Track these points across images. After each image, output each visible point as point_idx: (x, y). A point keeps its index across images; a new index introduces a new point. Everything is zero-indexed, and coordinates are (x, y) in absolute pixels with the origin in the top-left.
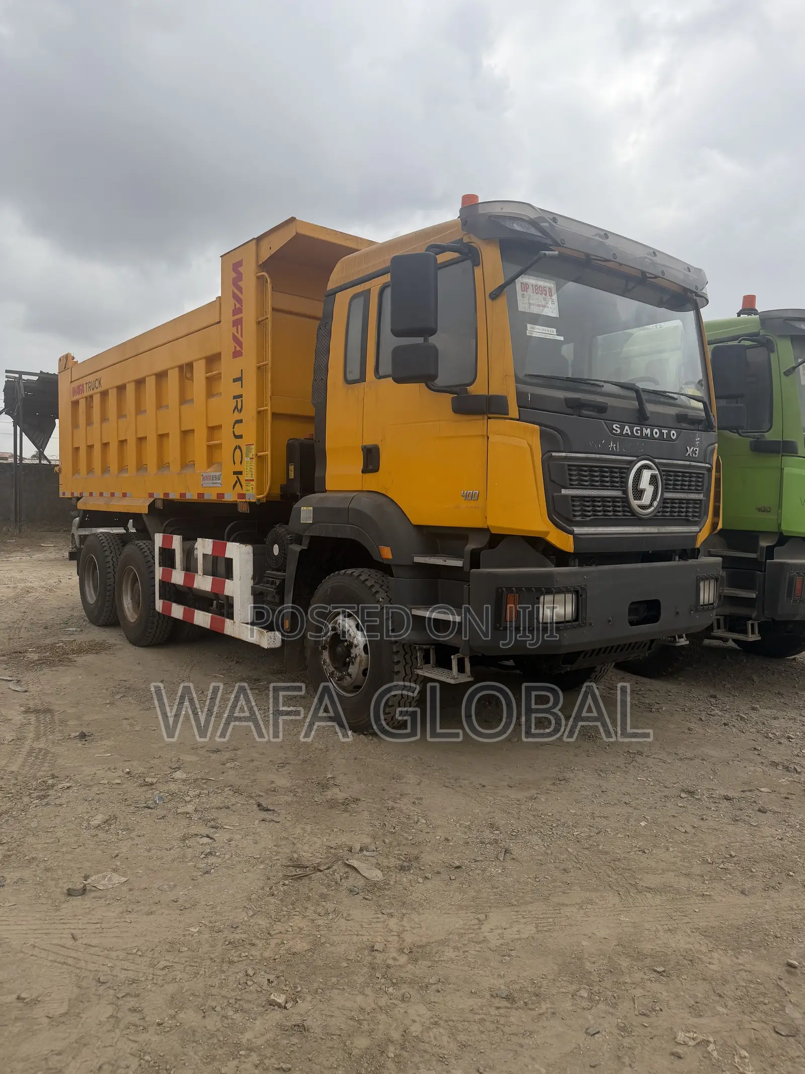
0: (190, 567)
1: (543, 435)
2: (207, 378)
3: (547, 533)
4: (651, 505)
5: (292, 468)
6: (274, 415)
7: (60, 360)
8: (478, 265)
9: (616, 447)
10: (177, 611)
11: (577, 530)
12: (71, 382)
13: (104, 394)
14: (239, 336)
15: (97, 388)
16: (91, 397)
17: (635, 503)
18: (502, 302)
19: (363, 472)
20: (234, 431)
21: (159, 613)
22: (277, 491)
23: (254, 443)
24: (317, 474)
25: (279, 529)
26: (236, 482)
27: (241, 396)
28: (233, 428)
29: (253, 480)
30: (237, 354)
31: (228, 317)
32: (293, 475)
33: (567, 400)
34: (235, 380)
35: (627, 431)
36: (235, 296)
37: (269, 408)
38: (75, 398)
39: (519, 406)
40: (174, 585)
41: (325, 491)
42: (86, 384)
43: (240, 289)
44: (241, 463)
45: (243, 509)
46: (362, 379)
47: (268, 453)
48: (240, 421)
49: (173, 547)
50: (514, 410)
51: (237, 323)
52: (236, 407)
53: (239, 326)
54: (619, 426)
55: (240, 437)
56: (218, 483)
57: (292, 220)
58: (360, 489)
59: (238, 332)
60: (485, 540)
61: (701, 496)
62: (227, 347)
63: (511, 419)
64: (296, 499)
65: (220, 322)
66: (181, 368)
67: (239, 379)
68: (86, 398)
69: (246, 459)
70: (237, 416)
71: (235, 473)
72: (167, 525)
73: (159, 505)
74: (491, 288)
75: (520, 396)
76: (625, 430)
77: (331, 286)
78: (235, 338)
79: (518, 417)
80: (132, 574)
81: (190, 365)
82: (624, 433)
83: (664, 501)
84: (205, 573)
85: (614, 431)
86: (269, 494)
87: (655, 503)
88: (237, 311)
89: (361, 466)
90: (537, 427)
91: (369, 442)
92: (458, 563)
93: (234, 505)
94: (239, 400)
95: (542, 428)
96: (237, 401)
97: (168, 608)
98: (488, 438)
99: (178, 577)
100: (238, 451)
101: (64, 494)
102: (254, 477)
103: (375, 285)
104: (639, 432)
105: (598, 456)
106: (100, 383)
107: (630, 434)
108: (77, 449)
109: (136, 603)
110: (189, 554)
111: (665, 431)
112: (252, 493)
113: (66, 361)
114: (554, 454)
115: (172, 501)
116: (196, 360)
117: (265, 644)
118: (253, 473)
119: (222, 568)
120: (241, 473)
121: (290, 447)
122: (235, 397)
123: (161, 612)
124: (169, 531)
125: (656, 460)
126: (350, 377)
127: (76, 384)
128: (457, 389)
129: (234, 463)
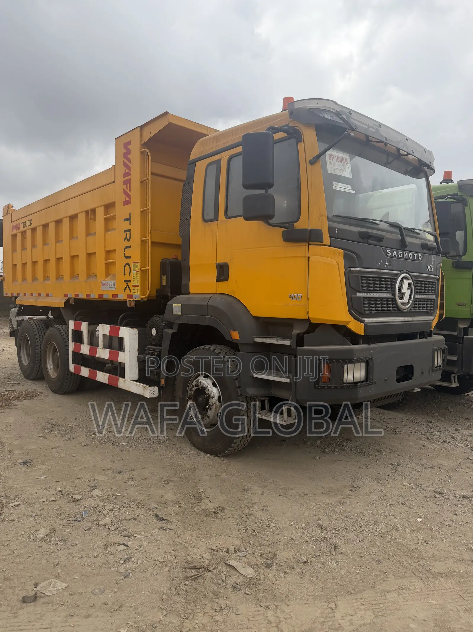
0: (93, 343)
1: (346, 256)
2: (105, 219)
3: (349, 322)
4: (408, 303)
5: (164, 278)
6: (153, 243)
7: (4, 208)
8: (300, 141)
9: (389, 264)
10: (85, 372)
11: (366, 320)
12: (11, 222)
13: (34, 230)
14: (128, 191)
15: (29, 226)
16: (25, 232)
17: (399, 302)
18: (317, 166)
19: (217, 281)
20: (124, 254)
21: (71, 372)
22: (154, 293)
23: (139, 261)
24: (183, 282)
25: (156, 318)
26: (126, 286)
27: (129, 230)
28: (124, 252)
29: (138, 286)
30: (127, 203)
31: (120, 179)
32: (165, 282)
33: (360, 233)
34: (125, 220)
35: (395, 254)
36: (125, 165)
37: (149, 238)
38: (15, 232)
39: (330, 237)
40: (82, 354)
41: (189, 293)
42: (22, 223)
43: (129, 160)
44: (130, 275)
45: (131, 305)
46: (216, 218)
47: (149, 268)
48: (129, 247)
49: (82, 330)
50: (326, 239)
51: (127, 182)
52: (126, 238)
53: (128, 185)
54: (390, 251)
55: (129, 257)
56: (113, 288)
57: (166, 113)
58: (214, 292)
59: (127, 188)
60: (306, 327)
61: (434, 297)
62: (119, 198)
63: (325, 245)
64: (168, 299)
65: (114, 182)
66: (87, 212)
67: (129, 219)
68: (22, 232)
69: (133, 272)
70: (127, 244)
71: (125, 281)
72: (77, 316)
73: (72, 302)
74: (309, 157)
75: (331, 230)
76: (394, 253)
77: (192, 157)
78: (125, 193)
79: (330, 244)
80: (53, 346)
81: (93, 211)
82: (393, 256)
83: (415, 300)
84: (104, 347)
85: (388, 254)
86: (149, 295)
87: (411, 302)
88: (126, 174)
89: (215, 277)
90: (342, 251)
91: (221, 261)
92: (287, 343)
93: (125, 302)
94: (128, 233)
95: (345, 251)
96: (127, 234)
97: (78, 370)
98: (309, 258)
99: (85, 349)
100: (127, 266)
101: (6, 294)
102: (139, 284)
103: (225, 157)
104: (401, 255)
105: (378, 270)
106: (31, 223)
107: (396, 256)
108: (15, 265)
109: (56, 366)
110: (92, 334)
111: (416, 255)
112: (137, 294)
113: (8, 209)
114: (352, 269)
115: (80, 299)
116: (97, 207)
117: (147, 395)
118: (138, 281)
119: (116, 343)
120: (129, 281)
121: (163, 264)
122: (125, 231)
123: (73, 372)
124: (79, 319)
125: (411, 274)
126: (207, 218)
127: (14, 224)
128: (287, 225)
129: (125, 275)
